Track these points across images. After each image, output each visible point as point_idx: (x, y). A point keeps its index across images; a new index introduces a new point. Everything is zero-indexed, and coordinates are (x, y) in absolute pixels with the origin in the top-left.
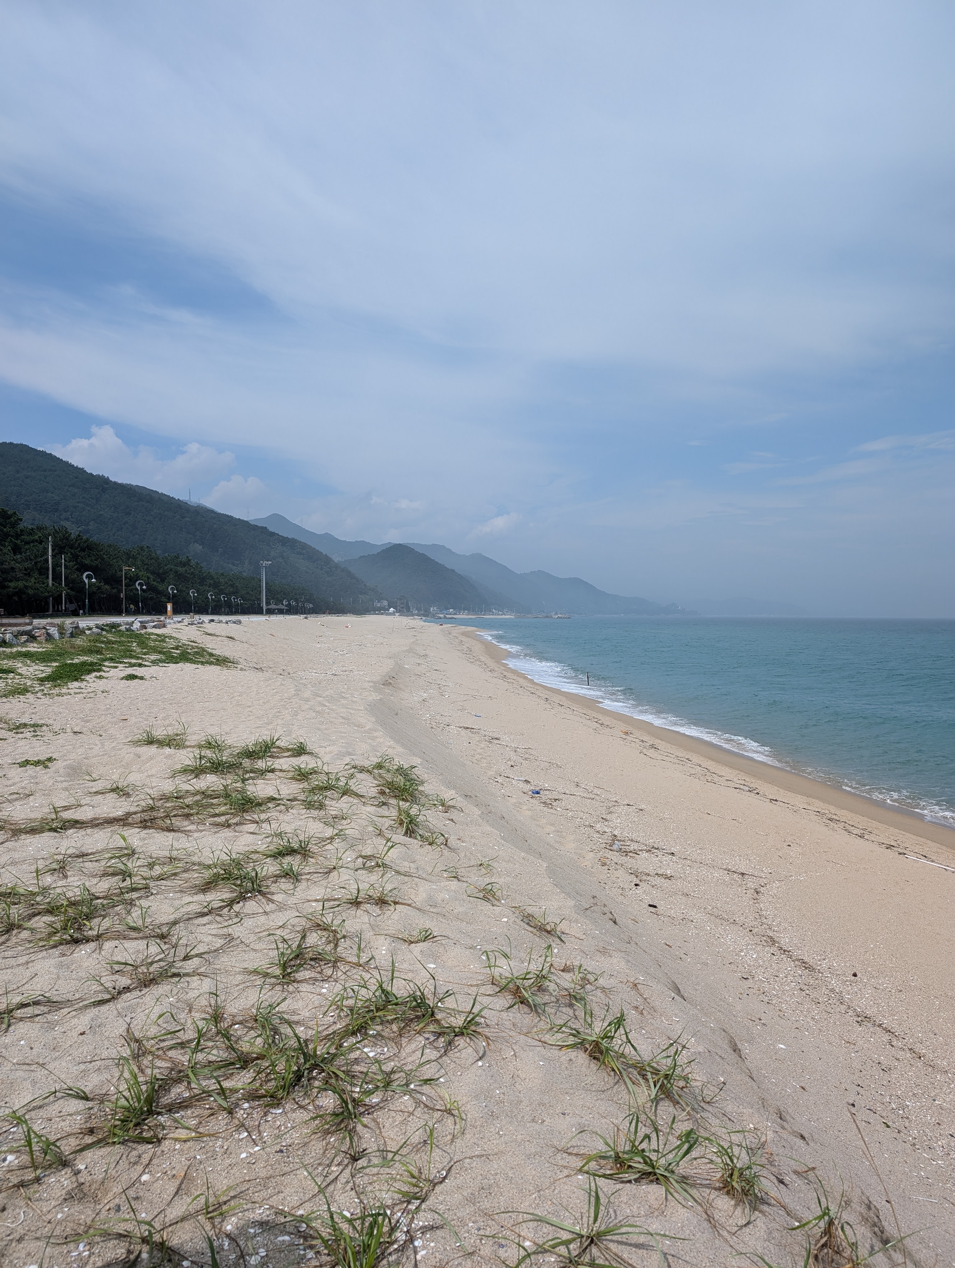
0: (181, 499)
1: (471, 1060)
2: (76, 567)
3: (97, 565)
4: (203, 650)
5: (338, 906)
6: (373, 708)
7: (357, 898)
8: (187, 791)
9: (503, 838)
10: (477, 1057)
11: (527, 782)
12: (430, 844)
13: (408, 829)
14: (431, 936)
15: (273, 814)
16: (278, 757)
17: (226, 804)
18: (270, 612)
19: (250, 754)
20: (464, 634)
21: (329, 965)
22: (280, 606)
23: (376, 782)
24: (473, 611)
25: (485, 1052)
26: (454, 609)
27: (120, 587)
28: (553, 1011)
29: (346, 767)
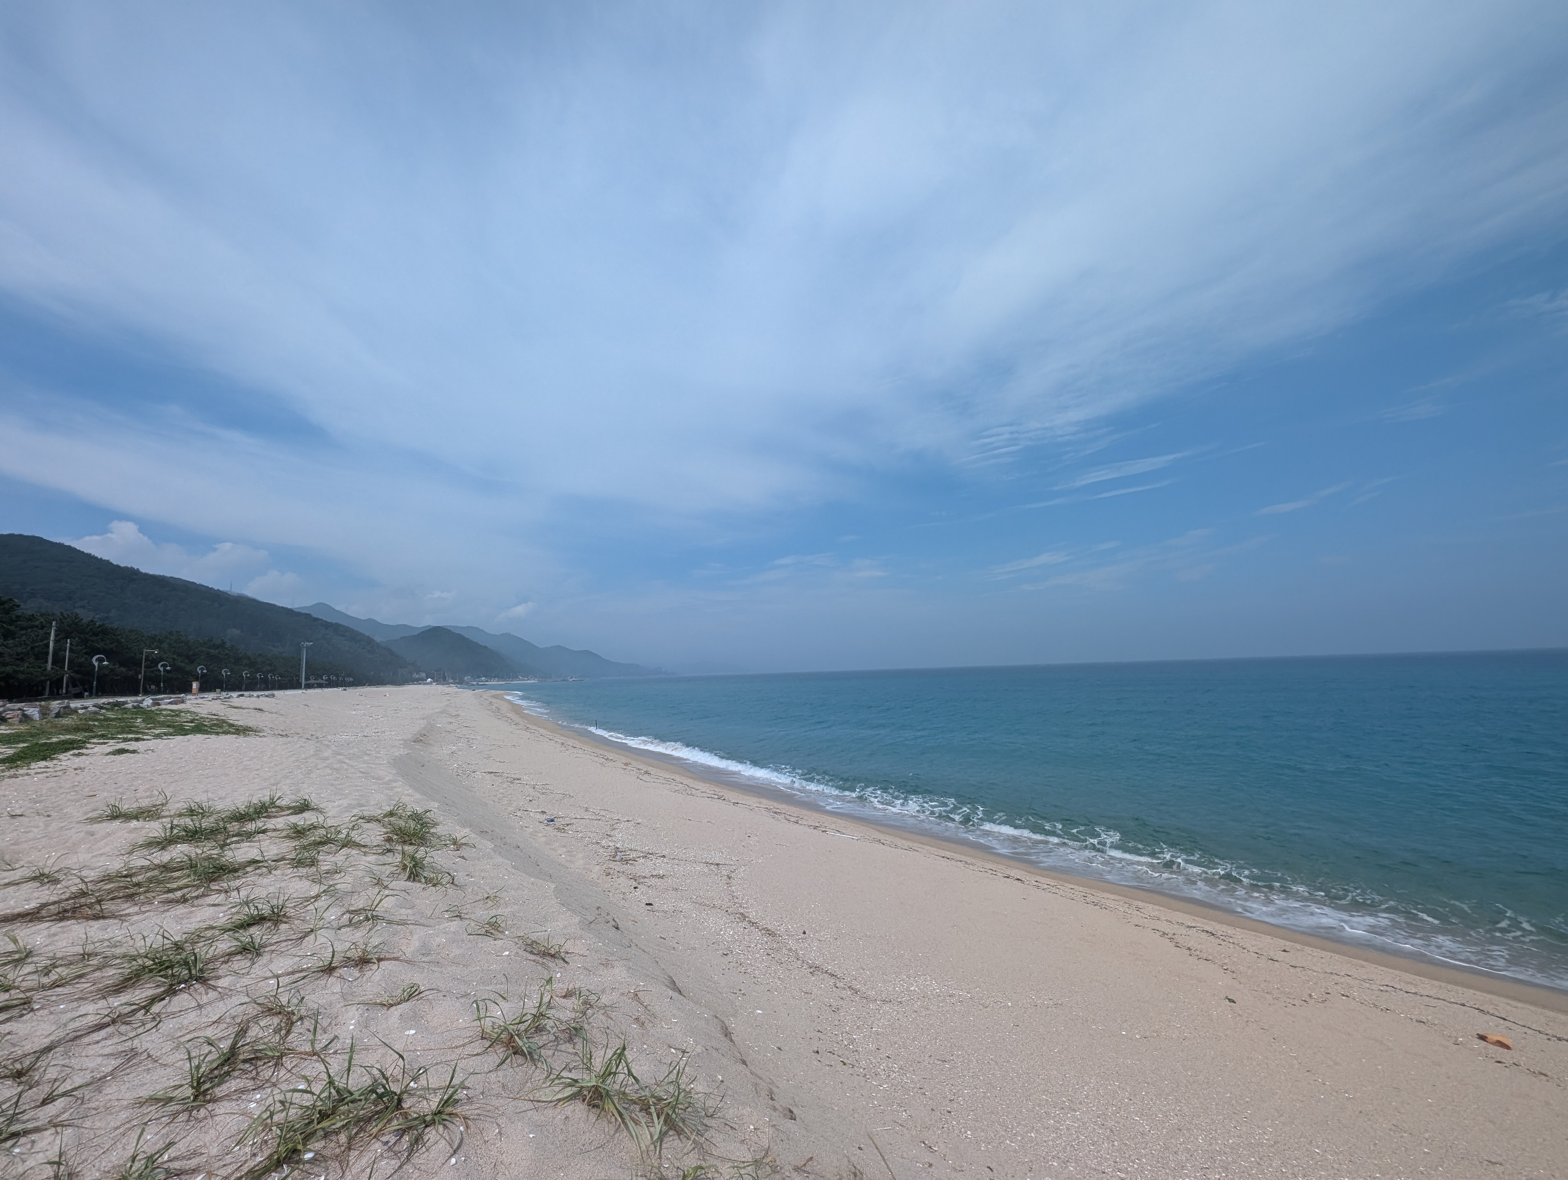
0: (221, 589)
1: (441, 1160)
2: (85, 651)
3: (112, 649)
4: (224, 721)
5: (304, 978)
6: (396, 762)
7: (331, 963)
8: (142, 867)
9: (513, 867)
10: (451, 1151)
11: (543, 812)
12: (434, 885)
13: (411, 873)
14: (417, 993)
15: (250, 879)
16: (275, 817)
17: (189, 876)
18: (309, 686)
19: (241, 817)
20: (494, 697)
21: (270, 1064)
22: (320, 681)
23: (385, 830)
24: (502, 678)
25: (462, 1140)
26: (486, 677)
27: (139, 669)
28: (551, 1052)
29: (353, 819)
